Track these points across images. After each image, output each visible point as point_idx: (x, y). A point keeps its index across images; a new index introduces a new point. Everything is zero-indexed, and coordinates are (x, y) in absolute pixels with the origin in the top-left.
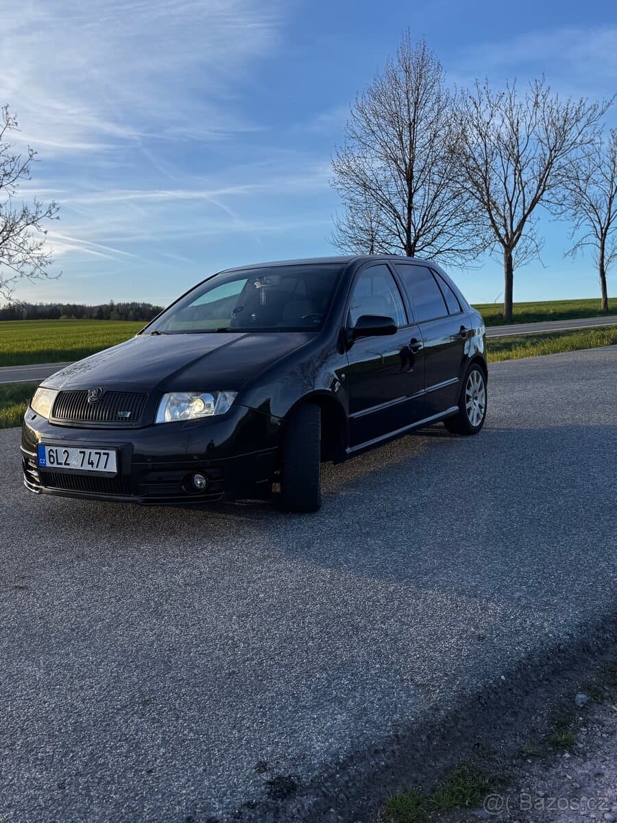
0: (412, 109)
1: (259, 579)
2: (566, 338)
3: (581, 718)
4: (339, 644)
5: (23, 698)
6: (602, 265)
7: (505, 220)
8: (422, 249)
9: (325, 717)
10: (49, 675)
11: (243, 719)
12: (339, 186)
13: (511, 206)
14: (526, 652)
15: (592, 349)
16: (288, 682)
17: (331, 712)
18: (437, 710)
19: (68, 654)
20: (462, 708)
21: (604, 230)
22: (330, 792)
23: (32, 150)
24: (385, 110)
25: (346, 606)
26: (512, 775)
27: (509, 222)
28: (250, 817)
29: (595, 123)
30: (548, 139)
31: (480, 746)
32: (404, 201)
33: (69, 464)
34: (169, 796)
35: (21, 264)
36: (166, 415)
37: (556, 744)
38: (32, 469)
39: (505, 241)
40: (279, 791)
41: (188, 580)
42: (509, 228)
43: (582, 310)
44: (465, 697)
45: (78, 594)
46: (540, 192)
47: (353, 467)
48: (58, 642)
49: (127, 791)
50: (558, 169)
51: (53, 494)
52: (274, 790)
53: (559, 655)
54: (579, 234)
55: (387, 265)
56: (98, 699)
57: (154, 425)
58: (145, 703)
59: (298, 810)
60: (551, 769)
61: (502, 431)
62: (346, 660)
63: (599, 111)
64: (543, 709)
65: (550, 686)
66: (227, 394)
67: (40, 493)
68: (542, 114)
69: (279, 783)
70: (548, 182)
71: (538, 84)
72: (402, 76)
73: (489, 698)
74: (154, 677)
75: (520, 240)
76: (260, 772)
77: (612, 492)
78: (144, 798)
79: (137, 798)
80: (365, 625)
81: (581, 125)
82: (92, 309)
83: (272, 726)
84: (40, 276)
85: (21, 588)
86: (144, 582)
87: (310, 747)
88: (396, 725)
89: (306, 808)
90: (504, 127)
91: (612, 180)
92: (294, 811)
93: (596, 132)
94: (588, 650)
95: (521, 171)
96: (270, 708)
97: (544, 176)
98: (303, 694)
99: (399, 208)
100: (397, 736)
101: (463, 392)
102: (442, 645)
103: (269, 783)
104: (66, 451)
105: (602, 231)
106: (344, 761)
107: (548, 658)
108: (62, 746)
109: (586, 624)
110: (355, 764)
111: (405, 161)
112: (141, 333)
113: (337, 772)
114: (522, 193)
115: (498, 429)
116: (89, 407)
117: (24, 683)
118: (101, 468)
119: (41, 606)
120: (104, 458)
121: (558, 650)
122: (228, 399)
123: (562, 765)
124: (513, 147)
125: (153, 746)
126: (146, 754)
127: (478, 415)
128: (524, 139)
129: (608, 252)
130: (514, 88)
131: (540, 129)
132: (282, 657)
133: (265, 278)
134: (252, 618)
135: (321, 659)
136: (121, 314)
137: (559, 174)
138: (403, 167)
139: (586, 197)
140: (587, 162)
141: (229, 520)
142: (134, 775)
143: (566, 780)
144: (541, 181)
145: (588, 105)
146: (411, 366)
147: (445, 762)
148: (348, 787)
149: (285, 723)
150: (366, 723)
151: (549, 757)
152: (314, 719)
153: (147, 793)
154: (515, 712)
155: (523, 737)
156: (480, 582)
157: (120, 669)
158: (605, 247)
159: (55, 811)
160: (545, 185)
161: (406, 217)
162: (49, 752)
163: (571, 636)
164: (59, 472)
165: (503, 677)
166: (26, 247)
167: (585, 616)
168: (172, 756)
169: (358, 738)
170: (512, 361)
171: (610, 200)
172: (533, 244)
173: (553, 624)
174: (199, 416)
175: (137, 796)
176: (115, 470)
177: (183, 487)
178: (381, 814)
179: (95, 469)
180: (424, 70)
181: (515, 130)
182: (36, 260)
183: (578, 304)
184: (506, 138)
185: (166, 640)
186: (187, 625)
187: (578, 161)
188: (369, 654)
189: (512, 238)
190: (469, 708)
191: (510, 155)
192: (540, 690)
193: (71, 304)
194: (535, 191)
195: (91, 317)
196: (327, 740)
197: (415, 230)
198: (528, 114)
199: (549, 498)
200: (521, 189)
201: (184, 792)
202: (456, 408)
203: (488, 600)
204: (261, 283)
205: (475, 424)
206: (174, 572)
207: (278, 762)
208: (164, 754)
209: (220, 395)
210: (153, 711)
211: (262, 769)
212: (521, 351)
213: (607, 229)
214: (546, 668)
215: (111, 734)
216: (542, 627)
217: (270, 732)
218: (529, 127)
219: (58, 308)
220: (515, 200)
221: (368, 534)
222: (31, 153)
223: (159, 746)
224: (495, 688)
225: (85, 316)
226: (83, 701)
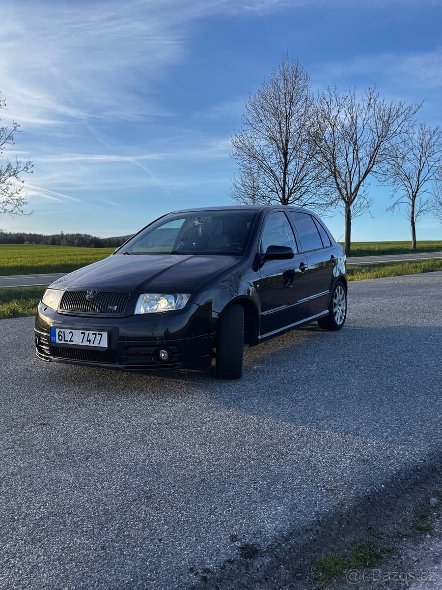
0: (288, 106)
1: (209, 421)
2: (390, 268)
3: (435, 513)
4: (271, 463)
5: (64, 494)
6: (413, 218)
7: (346, 185)
8: (292, 203)
9: (270, 508)
10: (79, 480)
11: (216, 508)
12: (236, 157)
13: (350, 175)
14: (396, 470)
15: (409, 275)
16: (241, 486)
17: (273, 505)
18: (342, 505)
19: (88, 467)
20: (358, 505)
21: (414, 193)
22: (280, 555)
23: (16, 124)
24: (270, 106)
25: (271, 439)
26: (394, 547)
27: (348, 186)
28: (231, 569)
29: (409, 119)
30: (377, 129)
31: (372, 529)
32: (282, 169)
33: (73, 341)
34: (176, 555)
35: (5, 203)
36: (141, 309)
37: (420, 529)
38: (43, 344)
39: (346, 198)
40: (247, 553)
41: (160, 421)
42: (349, 190)
43: (398, 248)
44: (360, 498)
45: (86, 429)
46: (371, 165)
47: (258, 350)
48: (80, 459)
49: (147, 551)
50: (384, 150)
51: (59, 362)
52: (244, 552)
53: (417, 473)
54: (397, 196)
55: (284, 212)
56: (116, 495)
57: (133, 315)
58: (149, 498)
59: (261, 566)
60: (419, 544)
61: (357, 328)
62: (278, 473)
63: (413, 111)
64: (410, 507)
65: (413, 493)
66: (184, 295)
67: (50, 361)
68: (373, 112)
69: (247, 548)
70: (376, 159)
71: (371, 91)
72: (282, 83)
73: (374, 499)
74: (151, 481)
75: (356, 199)
76: (233, 541)
77: (439, 369)
78: (159, 556)
79: (155, 556)
80: (287, 452)
81: (400, 120)
82: (47, 237)
83: (236, 513)
84: (18, 212)
85: (44, 424)
86: (130, 422)
87: (263, 526)
88: (317, 514)
89: (265, 564)
90: (347, 120)
91: (421, 159)
92: (258, 566)
93: (410, 125)
94: (435, 470)
95: (358, 150)
96: (232, 502)
97: (373, 155)
98: (253, 494)
99: (277, 173)
100: (319, 521)
101: (332, 300)
102: (340, 465)
103: (240, 548)
104: (71, 332)
105: (413, 194)
106: (286, 536)
107: (411, 475)
108: (98, 524)
109: (433, 454)
110: (293, 538)
111: (282, 142)
112: (114, 254)
113: (283, 543)
114: (358, 166)
115: (354, 327)
116: (87, 303)
117: (63, 484)
118: (96, 344)
119: (61, 436)
120: (98, 337)
121: (416, 470)
122: (184, 299)
123: (426, 542)
124: (353, 134)
125: (159, 525)
126: (155, 530)
127: (341, 317)
128: (360, 128)
129: (417, 208)
130: (354, 93)
131: (372, 122)
132: (235, 470)
133: (202, 218)
134: (209, 446)
135: (261, 473)
136: (69, 241)
137: (384, 154)
138: (281, 145)
139: (402, 170)
140: (403, 146)
141: (179, 383)
142: (150, 542)
143: (429, 551)
144: (371, 158)
145: (405, 107)
146: (291, 283)
147: (351, 538)
148: (291, 552)
149: (244, 512)
150: (298, 512)
151: (417, 537)
152: (263, 509)
153: (161, 553)
154: (392, 509)
155: (398, 524)
156: (359, 426)
157: (126, 477)
158: (415, 205)
159: (103, 563)
160: (374, 161)
161: (282, 180)
162: (90, 527)
163: (424, 460)
164: (65, 347)
165: (382, 486)
166: (8, 192)
167: (432, 449)
168: (173, 531)
169: (294, 521)
170: (356, 282)
171: (419, 172)
172: (365, 202)
173: (411, 453)
174: (164, 310)
175: (155, 554)
176: (106, 346)
177: (153, 358)
178: (313, 570)
179: (91, 344)
180: (297, 79)
181: (354, 122)
182: (16, 202)
183: (395, 244)
184: (348, 128)
185: (154, 458)
186: (166, 449)
187: (397, 145)
188: (292, 470)
189: (351, 197)
190: (363, 505)
191: (350, 139)
192: (407, 495)
193: (33, 233)
194: (367, 165)
195: (47, 243)
196: (274, 522)
197: (289, 189)
198: (364, 111)
199: (397, 373)
200: (357, 163)
201: (185, 553)
202: (327, 311)
203: (366, 438)
204: (199, 222)
205: (339, 323)
206: (148, 416)
207: (244, 536)
208: (168, 529)
209: (179, 296)
210: (155, 503)
211: (234, 539)
212: (361, 276)
213: (416, 193)
214: (410, 481)
215: (129, 516)
216: (405, 455)
217: (236, 517)
218: (364, 120)
219: (23, 236)
220: (353, 171)
221: (277, 394)
222: (15, 125)
223: (163, 525)
224: (378, 493)
225: (42, 242)
226: (106, 496)
